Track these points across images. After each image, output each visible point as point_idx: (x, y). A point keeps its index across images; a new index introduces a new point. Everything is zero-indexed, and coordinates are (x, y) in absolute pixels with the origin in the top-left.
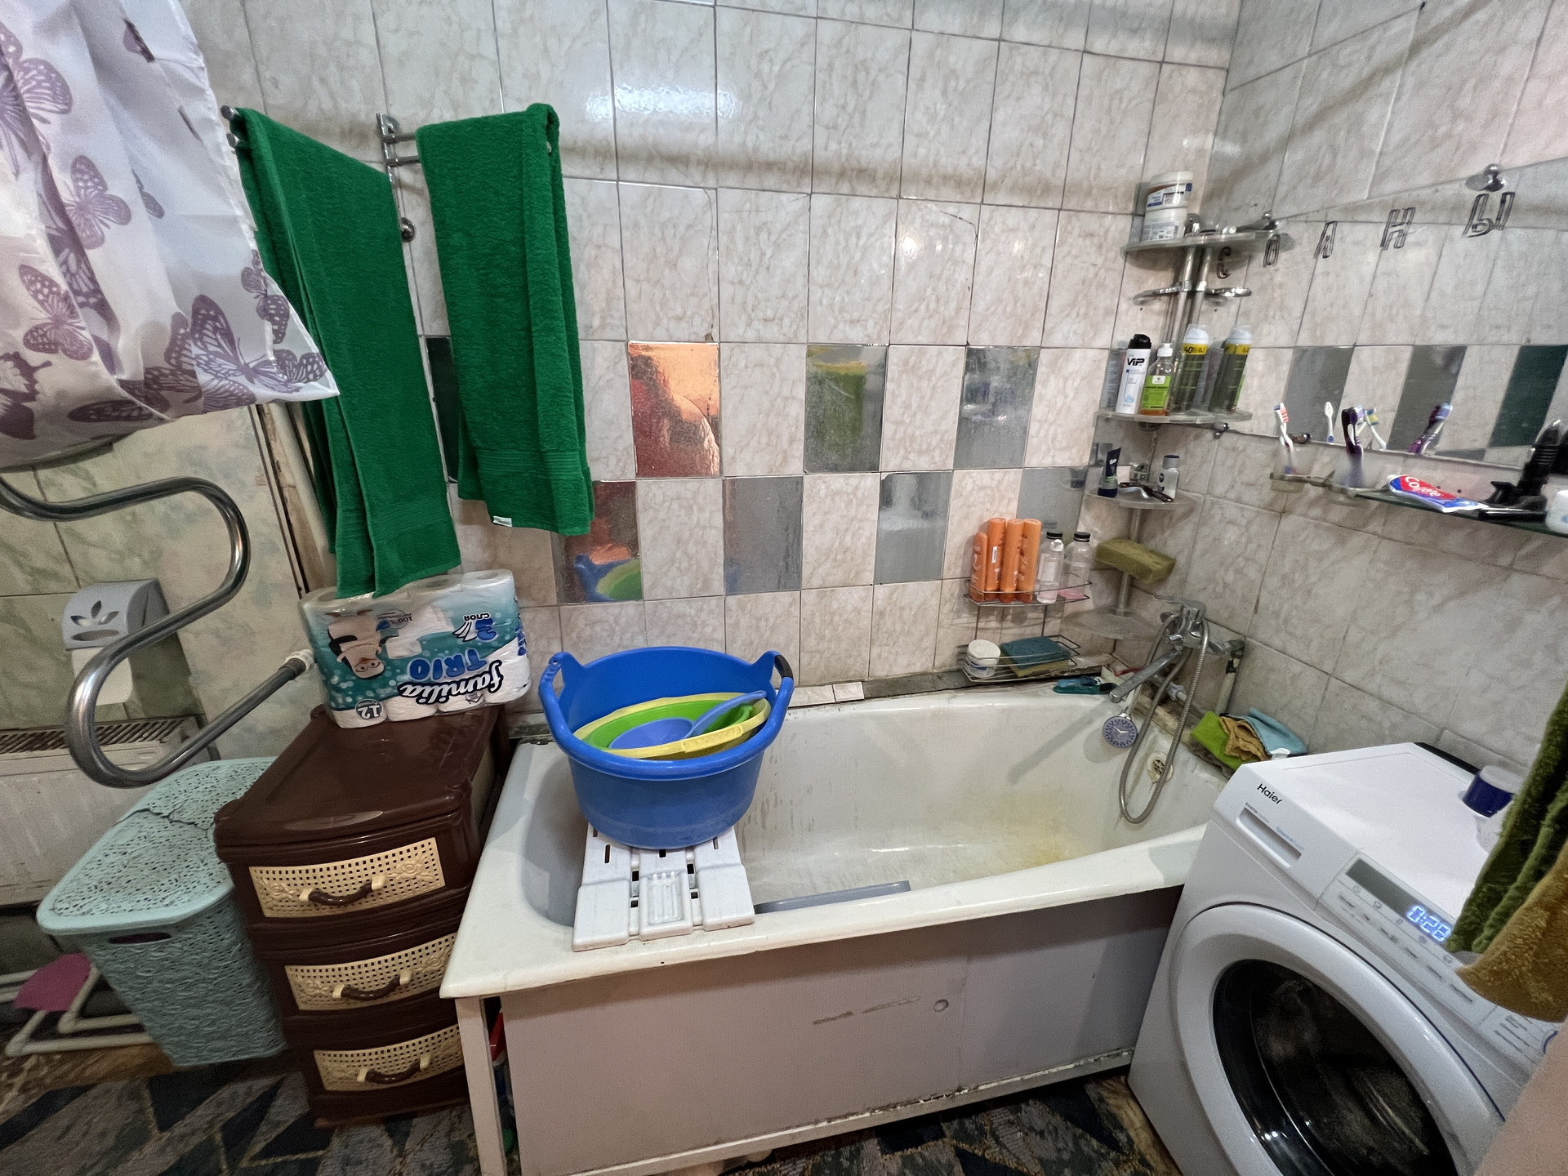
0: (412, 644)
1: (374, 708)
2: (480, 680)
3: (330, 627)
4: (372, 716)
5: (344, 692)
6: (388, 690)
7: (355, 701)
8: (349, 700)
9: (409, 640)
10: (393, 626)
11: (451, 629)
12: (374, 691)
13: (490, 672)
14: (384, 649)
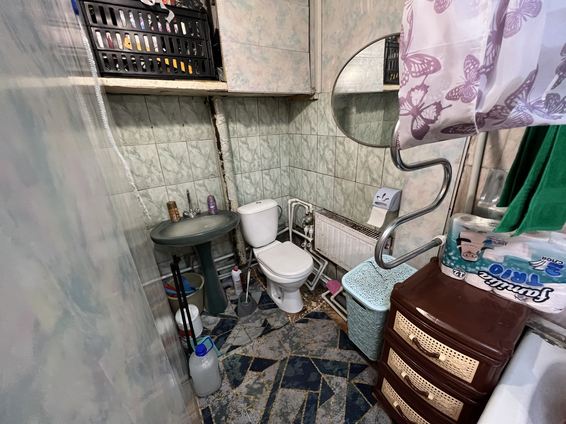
0: (500, 257)
1: (462, 273)
2: (531, 292)
3: (461, 233)
4: (459, 276)
5: (452, 261)
6: (473, 270)
7: (455, 266)
8: (453, 264)
9: (499, 254)
10: (494, 244)
11: (529, 259)
12: (466, 267)
13: (541, 292)
14: (483, 253)
